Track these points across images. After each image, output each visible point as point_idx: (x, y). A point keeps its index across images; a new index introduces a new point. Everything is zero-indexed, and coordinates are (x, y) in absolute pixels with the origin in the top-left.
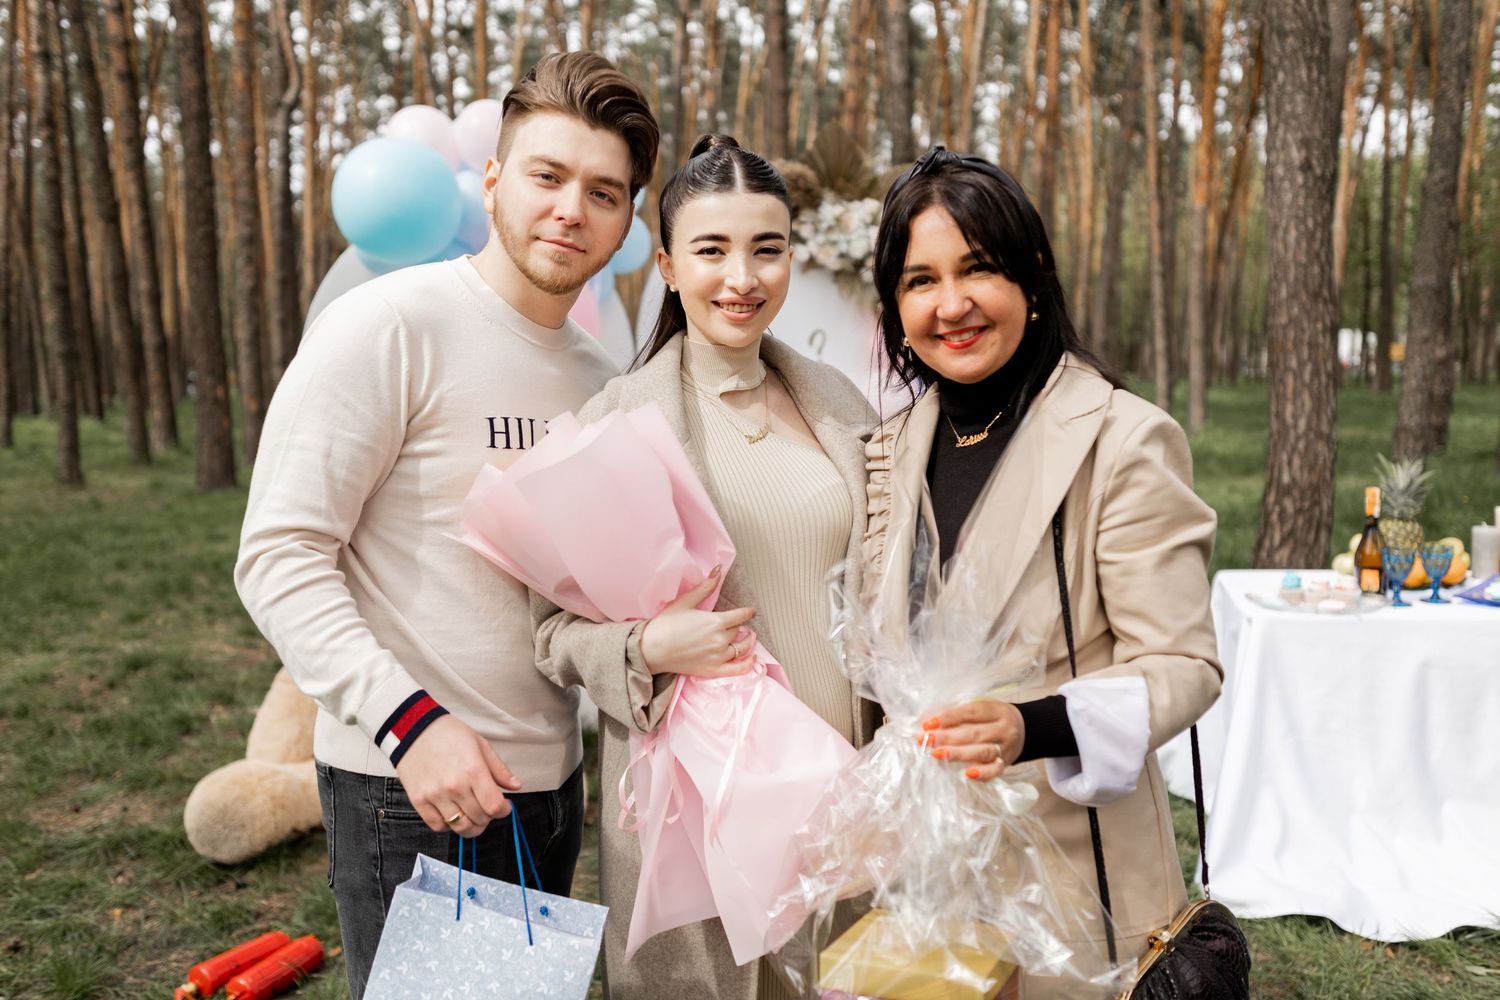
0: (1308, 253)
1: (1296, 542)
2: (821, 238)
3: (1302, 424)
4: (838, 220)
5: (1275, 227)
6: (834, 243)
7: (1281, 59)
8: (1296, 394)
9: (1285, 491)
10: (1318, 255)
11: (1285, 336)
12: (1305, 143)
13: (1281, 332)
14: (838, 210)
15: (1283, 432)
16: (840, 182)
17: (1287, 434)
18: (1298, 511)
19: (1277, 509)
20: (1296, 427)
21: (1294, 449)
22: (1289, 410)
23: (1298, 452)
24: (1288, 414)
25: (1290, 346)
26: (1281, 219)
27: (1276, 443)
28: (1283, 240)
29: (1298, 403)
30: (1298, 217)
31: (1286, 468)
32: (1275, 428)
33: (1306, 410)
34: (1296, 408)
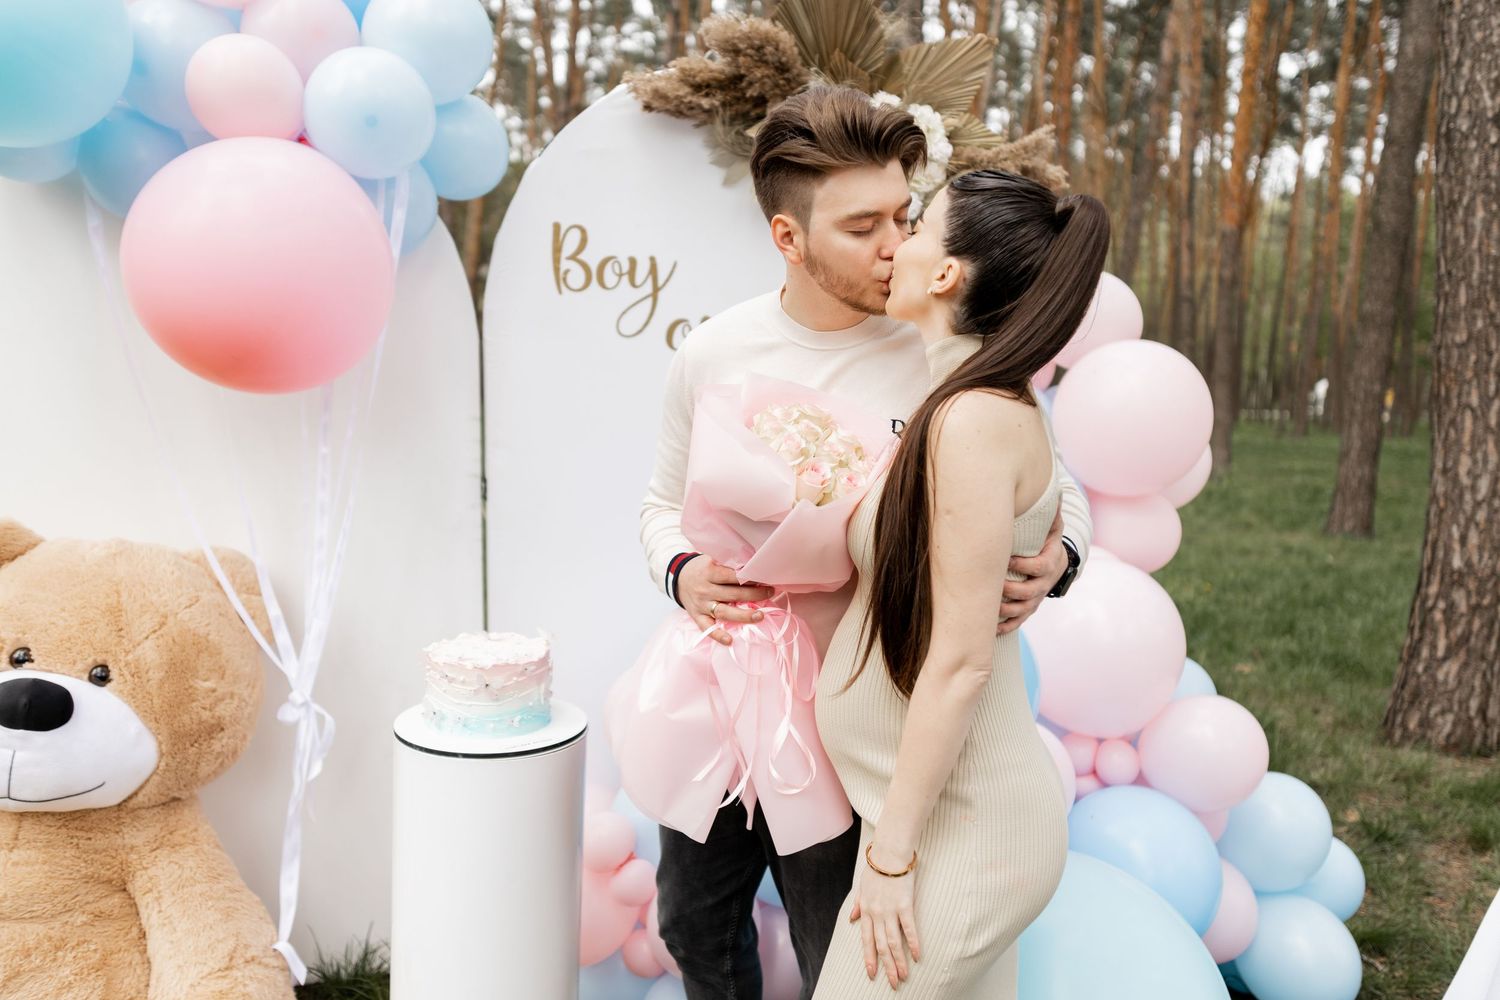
1: (1468, 651)
3: (1484, 485)
5: (1453, 205)
8: (1477, 442)
9: (1455, 580)
11: (1463, 359)
13: (1455, 353)
16: (837, 56)
17: (1461, 496)
18: (1475, 609)
19: (1442, 605)
20: (1474, 489)
21: (1471, 519)
22: (1465, 463)
23: (1477, 525)
24: (1463, 470)
25: (1469, 374)
26: (1461, 194)
27: (1442, 511)
28: (1465, 224)
29: (1479, 456)
30: (1486, 190)
31: (1457, 546)
32: (1440, 489)
33: (1491, 466)
34: (1475, 462)
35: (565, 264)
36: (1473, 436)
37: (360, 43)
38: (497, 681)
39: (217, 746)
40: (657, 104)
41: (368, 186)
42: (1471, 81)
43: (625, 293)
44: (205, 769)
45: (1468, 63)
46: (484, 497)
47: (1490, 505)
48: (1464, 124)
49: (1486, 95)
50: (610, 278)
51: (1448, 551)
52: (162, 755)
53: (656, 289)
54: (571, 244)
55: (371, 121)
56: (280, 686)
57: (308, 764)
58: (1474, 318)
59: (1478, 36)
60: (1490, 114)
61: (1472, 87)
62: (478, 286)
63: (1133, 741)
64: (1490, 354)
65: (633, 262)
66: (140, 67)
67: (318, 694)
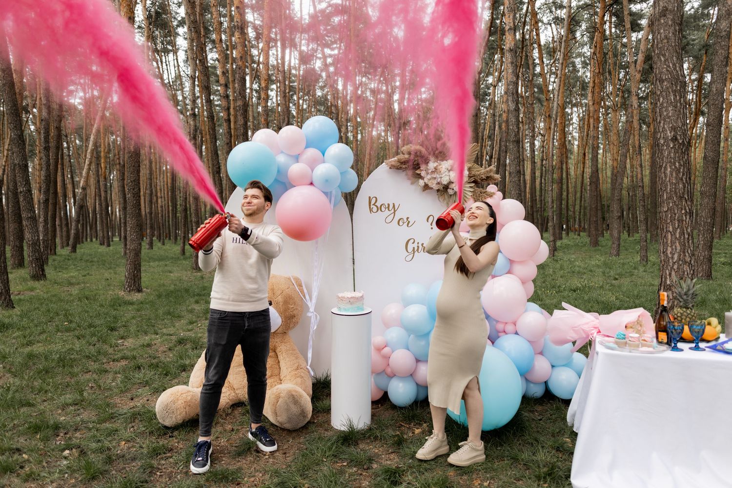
0: (676, 178)
2: (429, 177)
3: (676, 257)
4: (436, 168)
6: (435, 178)
7: (661, 92)
8: (673, 243)
10: (682, 179)
11: (667, 216)
12: (674, 129)
13: (664, 214)
14: (435, 164)
15: (666, 261)
17: (669, 261)
20: (672, 258)
21: (672, 268)
22: (669, 249)
23: (674, 270)
24: (669, 252)
25: (669, 221)
26: (663, 163)
27: (663, 265)
28: (664, 173)
29: (674, 247)
30: (670, 162)
31: (668, 277)
32: (663, 258)
33: (678, 251)
34: (672, 249)
35: (372, 206)
36: (671, 241)
37: (324, 162)
38: (352, 300)
39: (294, 320)
40: (392, 167)
41: (326, 194)
42: (664, 127)
43: (387, 213)
44: (291, 326)
45: (662, 122)
46: (354, 264)
47: (678, 263)
48: (662, 141)
49: (668, 132)
50: (383, 209)
51: (666, 278)
52: (282, 321)
53: (395, 211)
54: (373, 201)
55: (327, 181)
56: (308, 308)
57: (314, 327)
58: (669, 203)
59: (665, 113)
60: (670, 138)
61: (664, 129)
62: (351, 214)
63: (515, 324)
64: (675, 214)
65: (389, 205)
66: (278, 171)
67: (315, 310)
